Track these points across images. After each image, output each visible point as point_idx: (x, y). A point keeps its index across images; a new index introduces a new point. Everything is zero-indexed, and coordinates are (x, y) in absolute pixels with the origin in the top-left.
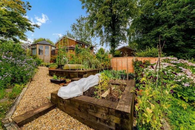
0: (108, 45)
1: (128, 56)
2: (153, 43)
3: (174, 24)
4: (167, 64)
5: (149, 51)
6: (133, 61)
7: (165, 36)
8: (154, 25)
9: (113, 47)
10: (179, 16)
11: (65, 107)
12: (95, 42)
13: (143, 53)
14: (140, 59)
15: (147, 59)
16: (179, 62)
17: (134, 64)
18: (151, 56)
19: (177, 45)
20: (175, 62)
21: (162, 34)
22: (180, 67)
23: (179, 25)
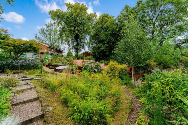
0: (74, 51)
3: (105, 44)
9: (77, 52)
21: (100, 48)
23: (107, 44)
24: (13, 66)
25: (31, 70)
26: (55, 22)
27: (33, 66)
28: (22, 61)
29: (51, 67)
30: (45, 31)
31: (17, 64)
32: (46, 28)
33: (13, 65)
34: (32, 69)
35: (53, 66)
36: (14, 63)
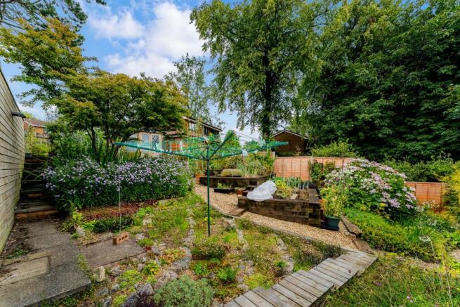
0: (256, 128)
1: (300, 155)
2: (342, 129)
3: (378, 97)
4: (356, 168)
5: (334, 147)
6: (309, 163)
7: (362, 119)
8: (346, 91)
9: (265, 134)
10: (388, 83)
11: (258, 210)
12: (218, 116)
13: (325, 150)
14: (320, 160)
15: (330, 160)
16: (371, 164)
17: (312, 168)
18: (338, 156)
19: (380, 135)
20: (365, 165)
21: (357, 113)
22: (370, 172)
23: (386, 98)
24: (98, 190)
25: (161, 202)
26: (205, 44)
27: (168, 186)
28: (129, 166)
29: (220, 186)
30: (175, 80)
31: (112, 178)
32: (176, 73)
33: (98, 187)
34: (162, 199)
35: (223, 181)
36: (101, 175)
